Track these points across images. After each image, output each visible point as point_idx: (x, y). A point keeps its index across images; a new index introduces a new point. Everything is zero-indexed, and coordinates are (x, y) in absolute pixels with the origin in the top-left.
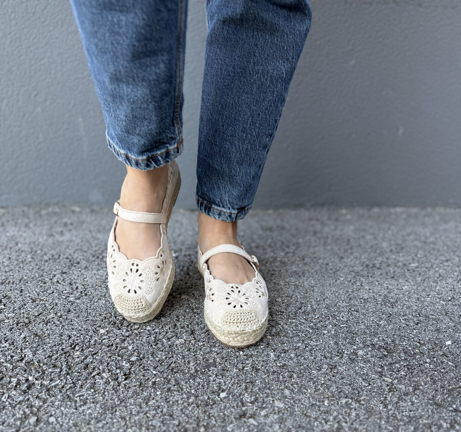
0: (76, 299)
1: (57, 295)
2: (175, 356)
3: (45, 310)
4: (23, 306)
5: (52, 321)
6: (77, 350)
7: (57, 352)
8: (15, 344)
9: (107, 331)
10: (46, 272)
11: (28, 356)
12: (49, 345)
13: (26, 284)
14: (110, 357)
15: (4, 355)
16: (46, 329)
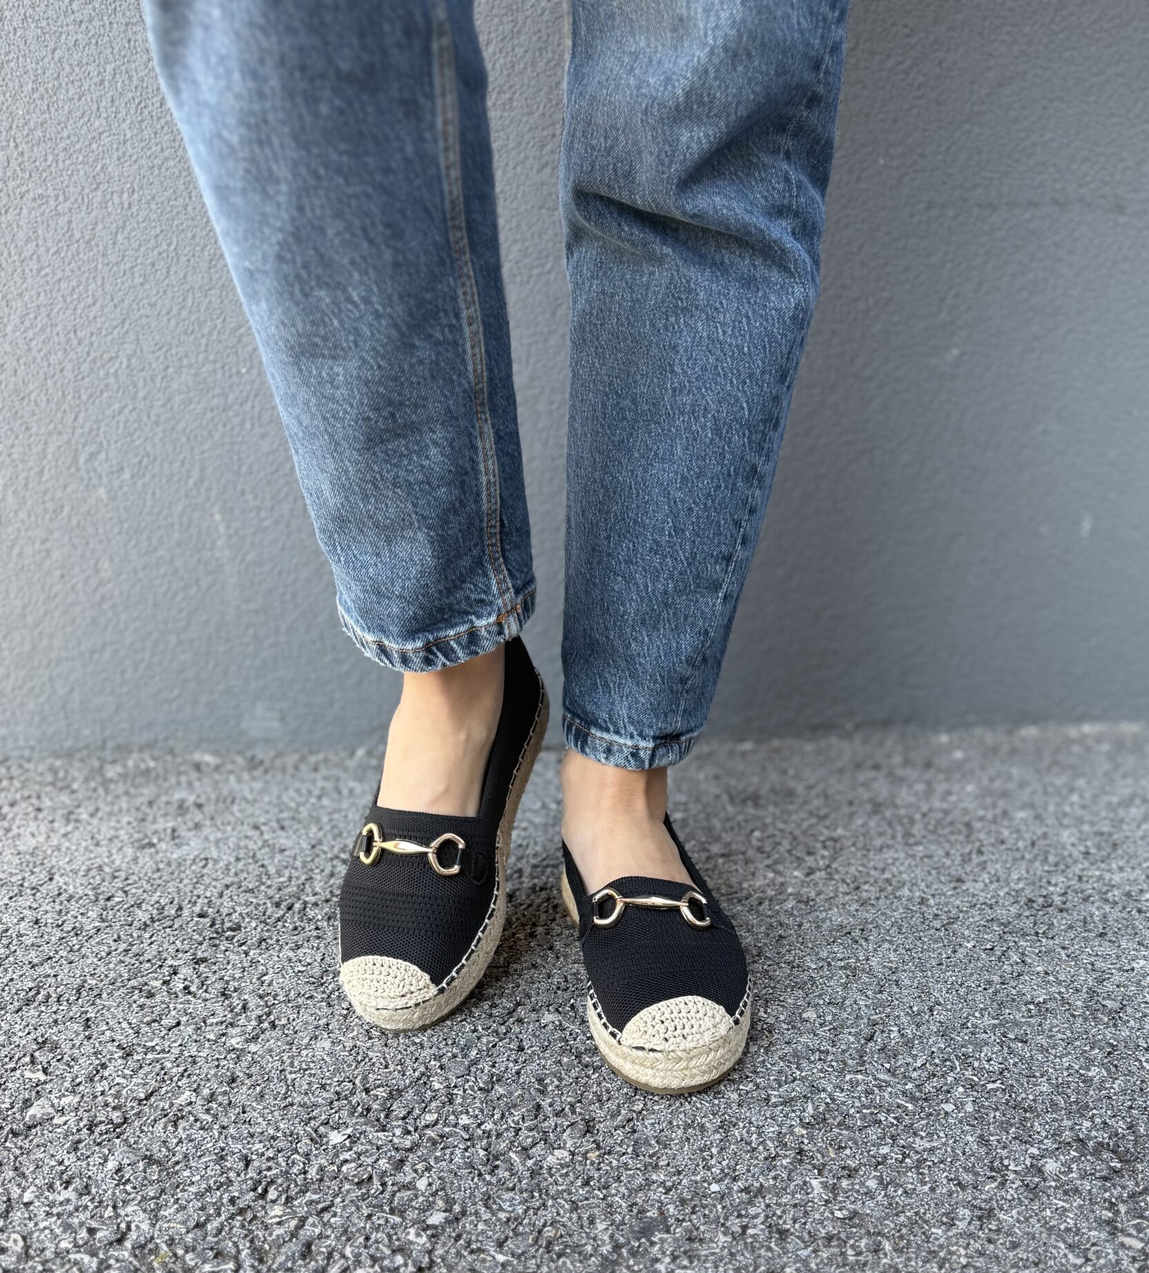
0: (247, 1041)
1: (190, 1030)
2: (550, 1203)
3: (164, 1081)
4: (98, 1072)
5: (190, 1113)
6: (273, 1202)
7: (219, 1209)
8: (94, 1191)
9: (349, 1136)
10: (149, 961)
11: (137, 1227)
12: (193, 1189)
13: (98, 1001)
14: (369, 1217)
15: (67, 1227)
16: (175, 1141)
